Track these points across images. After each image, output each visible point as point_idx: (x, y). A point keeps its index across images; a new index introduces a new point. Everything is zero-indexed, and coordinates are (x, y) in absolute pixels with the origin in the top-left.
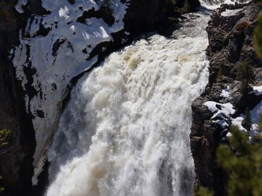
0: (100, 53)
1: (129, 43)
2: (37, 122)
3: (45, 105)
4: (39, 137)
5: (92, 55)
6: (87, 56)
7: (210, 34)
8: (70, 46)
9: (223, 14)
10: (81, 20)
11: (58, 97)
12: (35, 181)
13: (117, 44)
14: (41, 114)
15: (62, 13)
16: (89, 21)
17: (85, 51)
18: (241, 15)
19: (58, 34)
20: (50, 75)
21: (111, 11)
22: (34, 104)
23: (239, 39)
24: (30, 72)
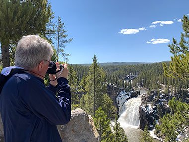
0: (127, 99)
4: (120, 109)
8: (124, 98)
9: (143, 95)
11: (122, 104)
13: (129, 98)
15: (122, 94)
16: (126, 95)
18: (146, 95)
19: (122, 97)
20: (121, 102)
22: (119, 105)
23: (146, 99)
24: (118, 101)
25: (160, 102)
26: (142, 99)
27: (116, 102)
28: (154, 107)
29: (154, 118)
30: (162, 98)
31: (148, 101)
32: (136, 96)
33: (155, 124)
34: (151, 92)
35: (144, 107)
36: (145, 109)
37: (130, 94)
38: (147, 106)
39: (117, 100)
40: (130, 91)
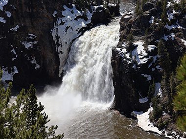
0: (82, 31)
1: (93, 28)
2: (60, 55)
3: (63, 49)
4: (61, 61)
5: (79, 32)
6: (78, 32)
7: (120, 24)
8: (72, 28)
9: (125, 17)
10: (76, 19)
11: (67, 47)
12: (60, 76)
13: (88, 28)
14: (61, 52)
15: (68, 17)
16: (78, 20)
17: (77, 30)
18: (131, 17)
19: (67, 24)
20: (65, 39)
21: (86, 16)
22: (59, 49)
23: (130, 26)
24: (58, 37)
25: (168, 32)
26: (121, 30)
27: (51, 41)
28: (151, 48)
29: (149, 78)
30: (173, 22)
31: (136, 33)
32: (106, 22)
33: (151, 96)
34: (145, 8)
35: (124, 50)
36: (128, 56)
37: (90, 16)
38: (132, 48)
39: (54, 34)
40: (89, 8)
